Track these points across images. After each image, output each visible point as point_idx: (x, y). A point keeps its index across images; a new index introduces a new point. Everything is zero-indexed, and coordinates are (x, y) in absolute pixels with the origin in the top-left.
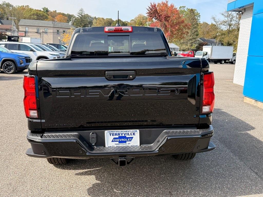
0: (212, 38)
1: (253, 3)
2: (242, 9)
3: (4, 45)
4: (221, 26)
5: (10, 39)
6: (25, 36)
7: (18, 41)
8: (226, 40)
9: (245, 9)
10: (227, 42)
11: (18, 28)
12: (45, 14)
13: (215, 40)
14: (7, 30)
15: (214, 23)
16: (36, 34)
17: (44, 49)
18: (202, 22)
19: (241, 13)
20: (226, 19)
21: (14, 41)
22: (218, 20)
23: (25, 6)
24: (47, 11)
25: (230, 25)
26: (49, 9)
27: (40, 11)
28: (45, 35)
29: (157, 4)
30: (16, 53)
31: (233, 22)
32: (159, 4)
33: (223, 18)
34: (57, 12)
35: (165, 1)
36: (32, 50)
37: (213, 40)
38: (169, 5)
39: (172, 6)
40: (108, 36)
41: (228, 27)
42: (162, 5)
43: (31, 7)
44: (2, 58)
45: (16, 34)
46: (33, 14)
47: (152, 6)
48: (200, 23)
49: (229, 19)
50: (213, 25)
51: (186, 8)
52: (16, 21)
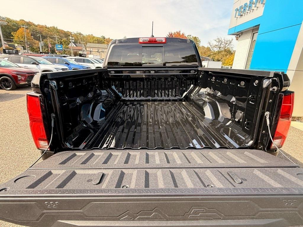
0: (207, 56)
1: (259, 25)
2: (240, 33)
3: (74, 59)
4: (214, 48)
5: (81, 55)
6: (90, 54)
7: (86, 57)
8: (216, 58)
9: (242, 33)
10: (217, 59)
11: (86, 49)
12: (103, 40)
13: (209, 58)
14: (79, 50)
15: (209, 46)
16: (97, 53)
17: (100, 62)
18: (201, 46)
19: (238, 36)
20: (218, 43)
21: (83, 57)
22: (212, 45)
23: (90, 35)
24: (104, 38)
25: (220, 48)
26: (105, 37)
27: (100, 38)
28: (102, 53)
29: (173, 33)
30: (82, 65)
31: (222, 46)
32: (175, 33)
33: (215, 43)
34: (110, 39)
35: (178, 31)
36: (92, 63)
37: (207, 57)
38: (181, 34)
39: (183, 35)
40: (142, 47)
41: (219, 49)
42: (176, 34)
43: (94, 35)
44: (72, 67)
45: (85, 53)
46: (95, 40)
47: (170, 34)
48: (200, 46)
49: (219, 44)
50: (208, 48)
51: (191, 36)
52: (85, 44)
